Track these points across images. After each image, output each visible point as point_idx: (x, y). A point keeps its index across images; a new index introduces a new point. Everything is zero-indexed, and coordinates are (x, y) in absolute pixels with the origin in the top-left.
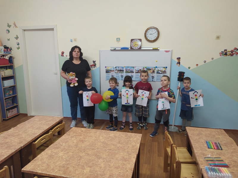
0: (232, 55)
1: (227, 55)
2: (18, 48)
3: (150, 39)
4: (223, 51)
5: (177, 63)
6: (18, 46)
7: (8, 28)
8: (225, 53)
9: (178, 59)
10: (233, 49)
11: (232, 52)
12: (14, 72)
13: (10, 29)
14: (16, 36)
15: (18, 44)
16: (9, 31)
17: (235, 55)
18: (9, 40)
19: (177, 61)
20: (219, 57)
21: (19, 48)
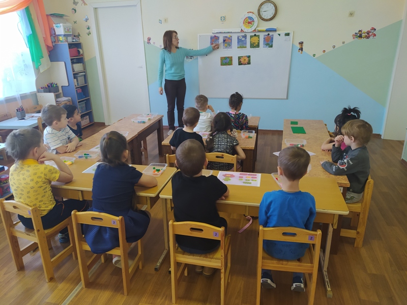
0: (368, 37)
1: (361, 37)
3: (265, 18)
4: (357, 32)
5: (299, 50)
6: (88, 31)
7: (74, 6)
8: (359, 35)
9: (300, 43)
10: (369, 29)
11: (368, 33)
13: (77, 8)
15: (88, 28)
16: (75, 10)
17: (371, 37)
19: (299, 47)
20: (353, 40)
21: (90, 33)
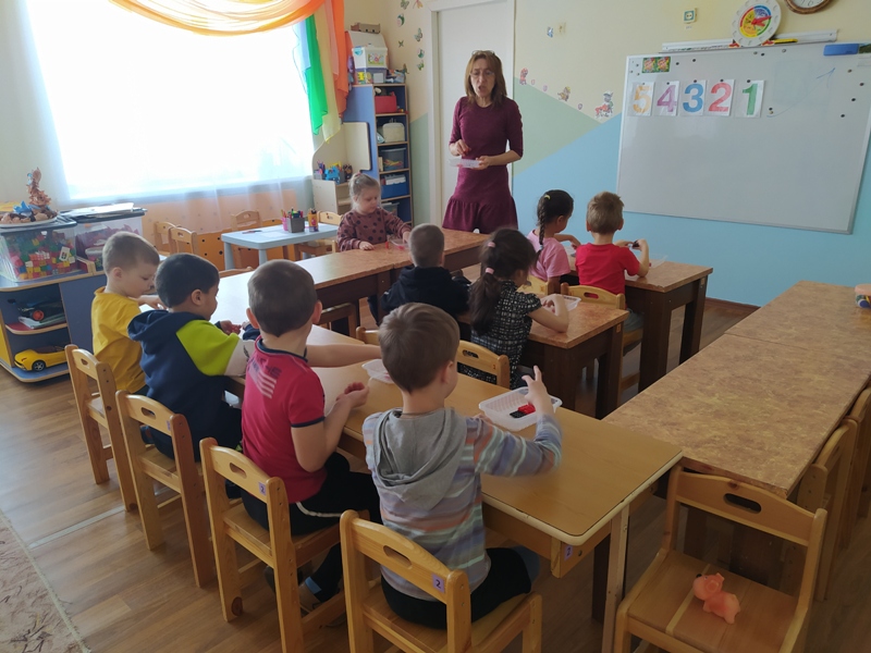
2: (421, 67)
3: (805, 5)
6: (419, 60)
7: (401, 11)
12: (408, 133)
13: (407, 14)
14: (417, 33)
15: (421, 55)
16: (403, 19)
18: (401, 44)
21: (423, 66)
